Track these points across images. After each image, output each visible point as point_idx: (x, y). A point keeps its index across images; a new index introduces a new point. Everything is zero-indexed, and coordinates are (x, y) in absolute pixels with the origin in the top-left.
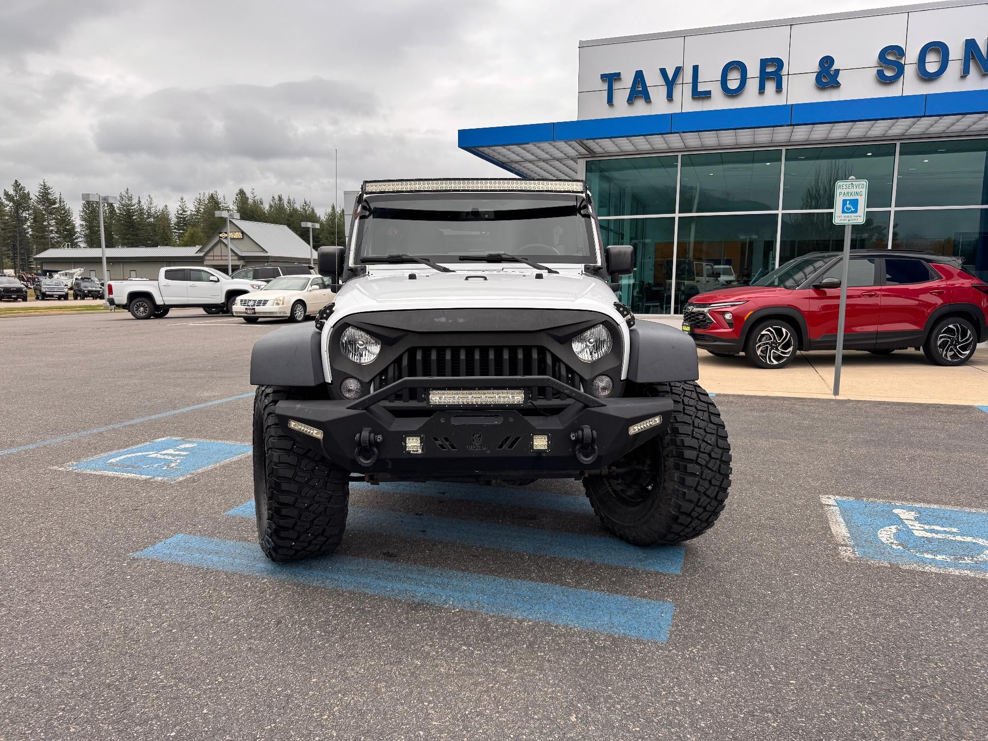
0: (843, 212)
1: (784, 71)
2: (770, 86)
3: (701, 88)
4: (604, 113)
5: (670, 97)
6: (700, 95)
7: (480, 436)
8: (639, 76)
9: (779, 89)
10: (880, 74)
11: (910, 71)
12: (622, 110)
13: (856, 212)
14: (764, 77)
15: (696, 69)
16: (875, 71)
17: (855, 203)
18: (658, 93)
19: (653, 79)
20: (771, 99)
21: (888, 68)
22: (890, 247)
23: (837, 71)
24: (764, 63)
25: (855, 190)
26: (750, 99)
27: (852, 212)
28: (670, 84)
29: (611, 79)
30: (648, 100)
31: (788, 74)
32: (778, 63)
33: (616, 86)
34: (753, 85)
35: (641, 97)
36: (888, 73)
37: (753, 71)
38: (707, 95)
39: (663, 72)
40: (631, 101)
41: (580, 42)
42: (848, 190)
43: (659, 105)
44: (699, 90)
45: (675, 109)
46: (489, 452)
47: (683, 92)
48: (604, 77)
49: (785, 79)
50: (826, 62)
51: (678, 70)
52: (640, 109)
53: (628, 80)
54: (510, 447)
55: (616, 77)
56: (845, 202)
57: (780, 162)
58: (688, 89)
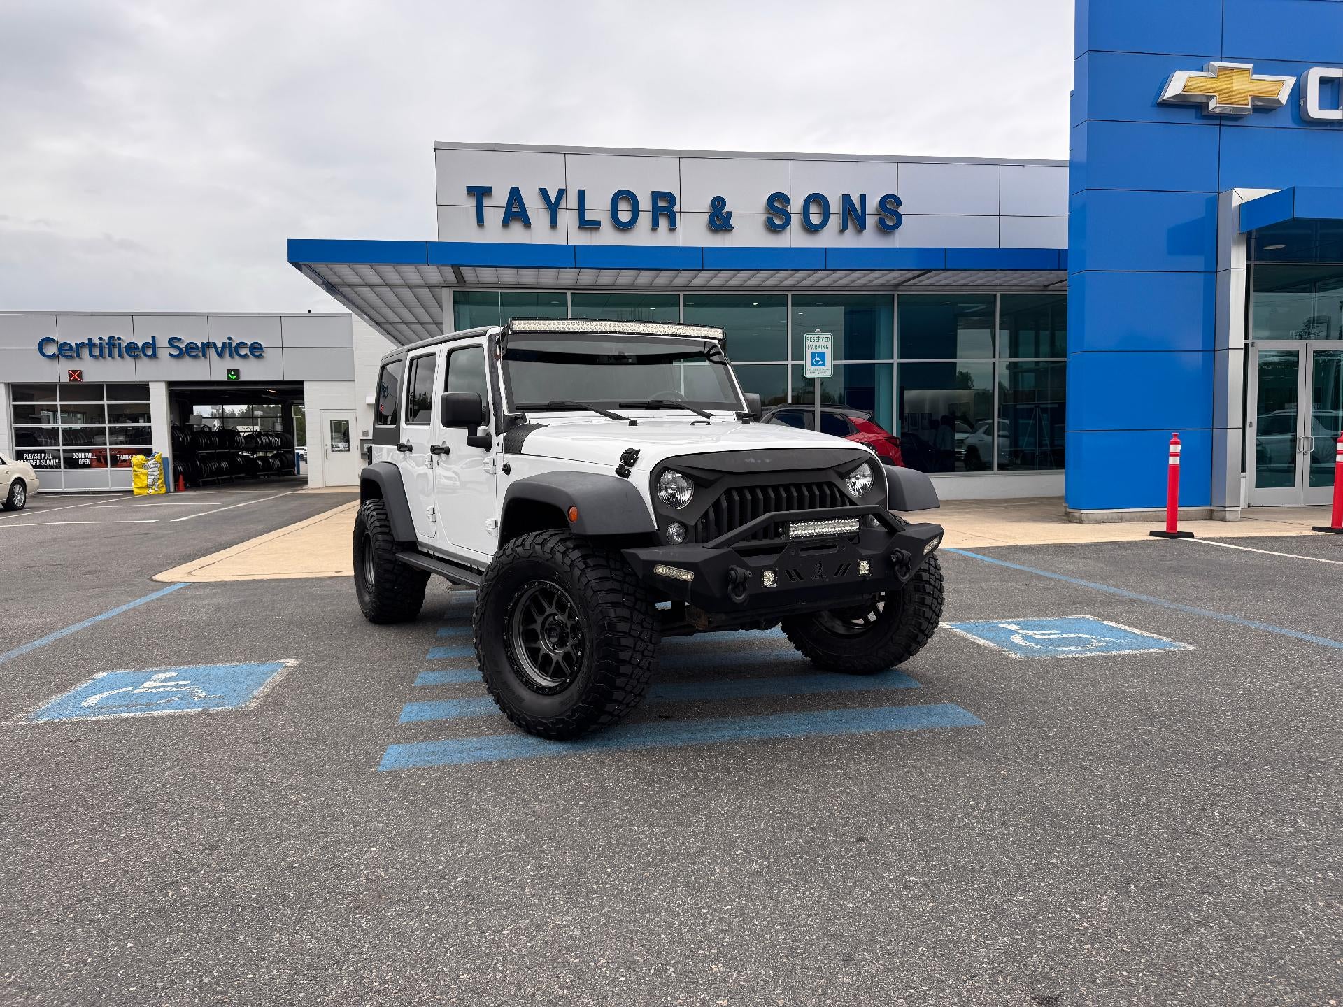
0: (813, 365)
1: (676, 208)
2: (663, 223)
3: (589, 217)
4: (472, 235)
5: (554, 224)
6: (587, 225)
7: (821, 566)
8: (515, 194)
9: (672, 227)
10: (770, 221)
11: (795, 220)
12: (494, 233)
13: (824, 365)
14: (656, 213)
15: (581, 194)
16: (764, 217)
17: (822, 355)
18: (539, 218)
19: (531, 200)
20: (663, 238)
21: (776, 216)
22: (790, 402)
23: (729, 214)
24: (656, 196)
25: (821, 343)
26: (642, 237)
27: (820, 365)
28: (553, 207)
29: (480, 194)
30: (527, 224)
31: (680, 212)
32: (670, 198)
33: (487, 202)
34: (644, 219)
35: (519, 220)
36: (777, 221)
37: (645, 204)
38: (595, 226)
39: (544, 192)
40: (506, 223)
41: (436, 143)
42: (814, 344)
43: (539, 233)
44: (587, 219)
45: (558, 239)
46: (827, 580)
47: (567, 218)
48: (471, 190)
49: (677, 215)
50: (718, 202)
51: (561, 193)
52: (517, 235)
53: (500, 198)
54: (843, 574)
55: (487, 191)
56: (813, 354)
57: (676, 309)
58: (573, 217)
